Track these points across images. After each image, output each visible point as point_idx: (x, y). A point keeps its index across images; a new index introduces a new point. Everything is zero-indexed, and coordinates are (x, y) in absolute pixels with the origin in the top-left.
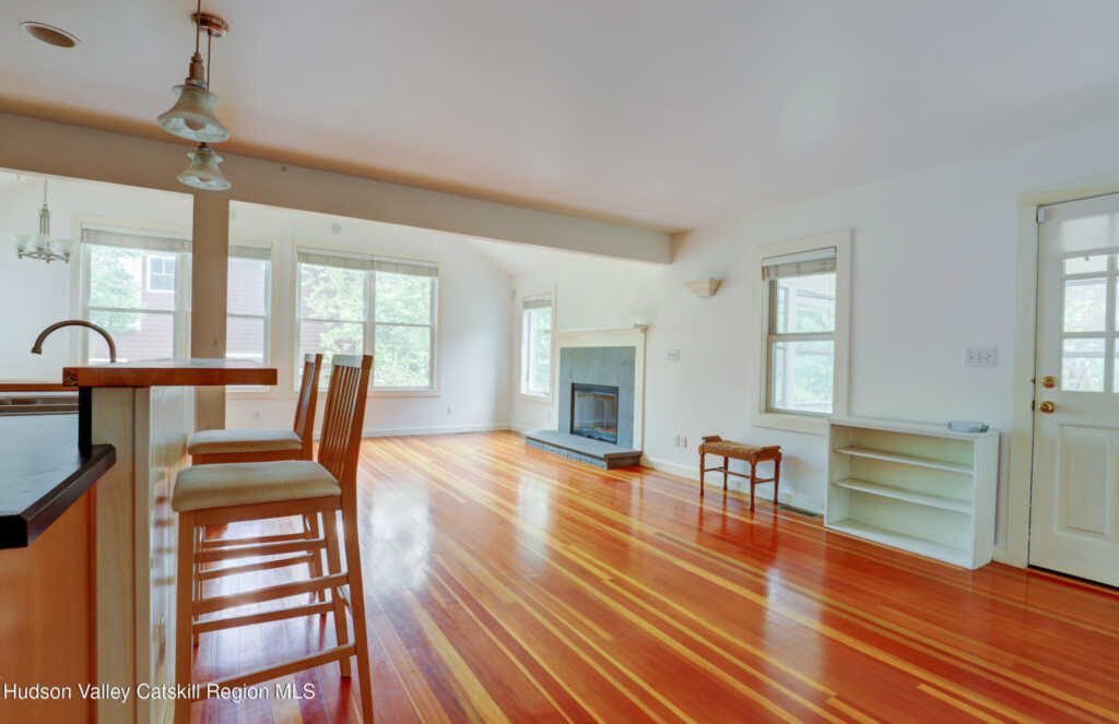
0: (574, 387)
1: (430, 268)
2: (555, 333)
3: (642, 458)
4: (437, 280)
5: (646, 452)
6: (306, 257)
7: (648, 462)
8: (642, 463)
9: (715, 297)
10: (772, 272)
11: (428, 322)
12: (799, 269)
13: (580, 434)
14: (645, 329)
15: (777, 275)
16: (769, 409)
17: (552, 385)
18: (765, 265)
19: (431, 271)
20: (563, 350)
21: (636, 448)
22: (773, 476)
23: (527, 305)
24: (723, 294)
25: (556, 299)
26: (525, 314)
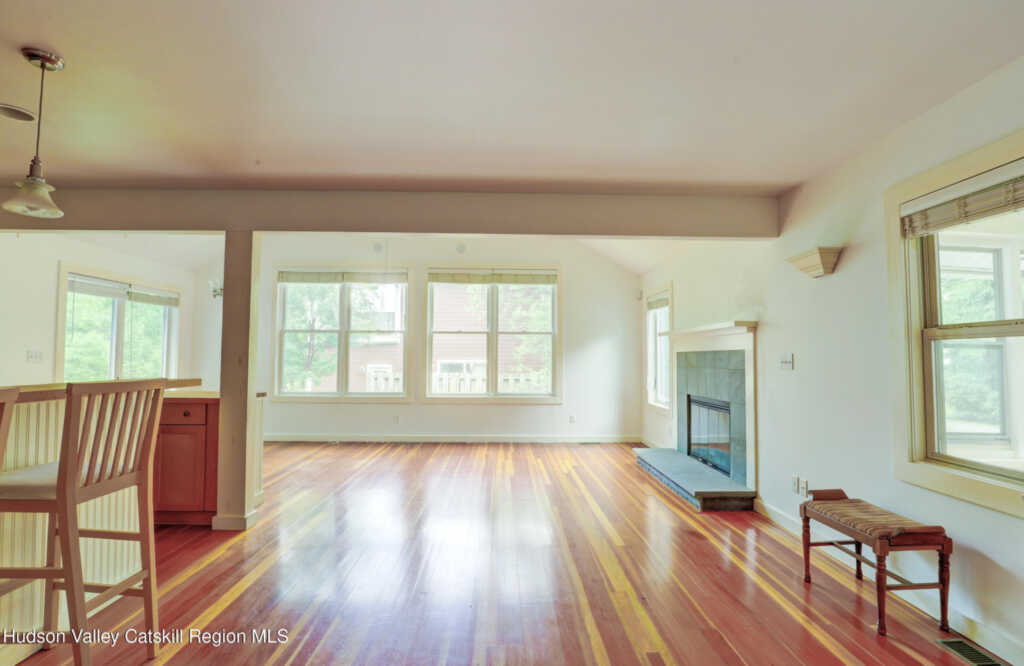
0: (689, 400)
1: (548, 276)
2: (673, 334)
3: (755, 500)
4: (556, 286)
5: (761, 493)
6: (435, 277)
7: (763, 508)
8: (755, 508)
9: (834, 277)
10: (917, 223)
11: (550, 330)
12: (965, 210)
13: (696, 457)
14: (754, 328)
15: (926, 226)
16: (930, 455)
17: (671, 396)
18: (904, 213)
19: (549, 279)
20: (679, 354)
21: (750, 487)
22: (935, 579)
23: (651, 306)
24: (849, 269)
25: (672, 297)
26: (651, 314)
